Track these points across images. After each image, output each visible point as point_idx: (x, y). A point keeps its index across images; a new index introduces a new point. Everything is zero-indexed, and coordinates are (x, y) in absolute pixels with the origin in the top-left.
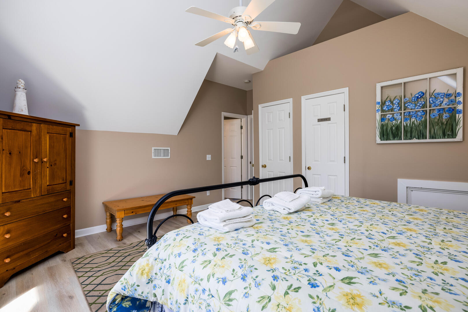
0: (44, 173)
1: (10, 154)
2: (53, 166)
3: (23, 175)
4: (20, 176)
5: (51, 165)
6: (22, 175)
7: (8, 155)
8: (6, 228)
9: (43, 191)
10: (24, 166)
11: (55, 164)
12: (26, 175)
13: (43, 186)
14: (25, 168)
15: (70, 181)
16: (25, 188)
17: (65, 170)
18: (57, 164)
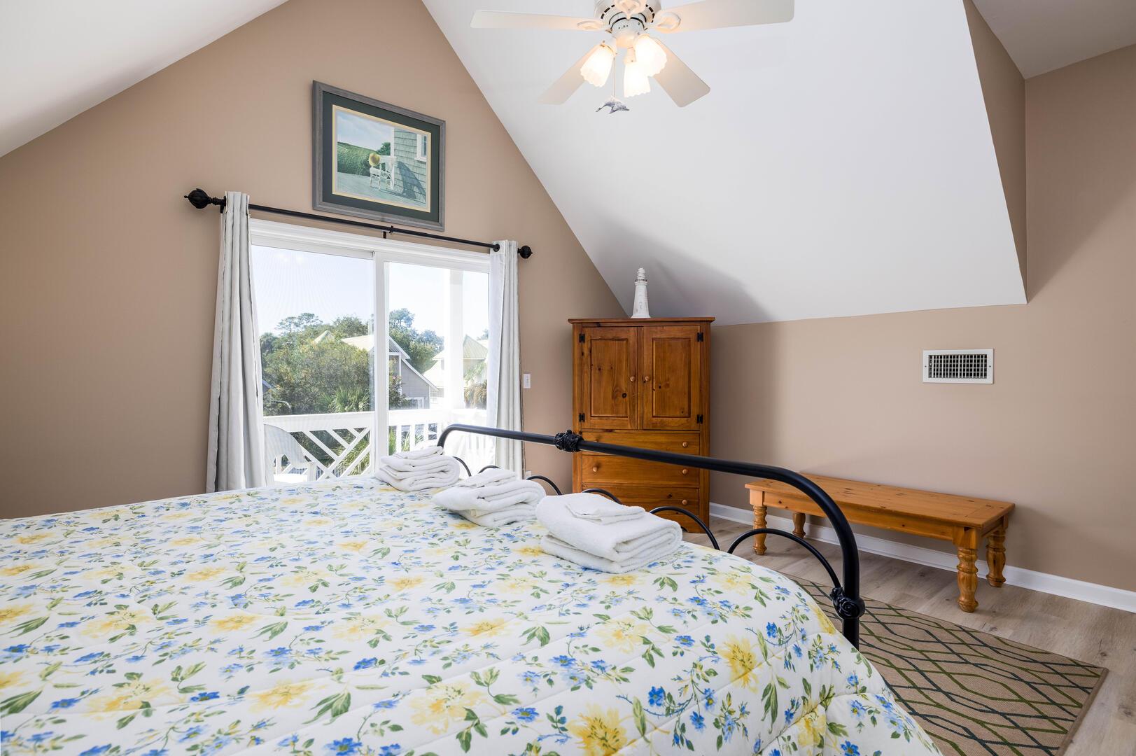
0: (647, 398)
1: (600, 369)
2: (663, 388)
3: (616, 397)
4: (613, 398)
5: (660, 387)
6: (614, 397)
7: (597, 371)
8: (595, 460)
9: (645, 423)
10: (617, 386)
11: (667, 386)
12: (620, 398)
13: (645, 416)
14: (618, 388)
15: (698, 416)
16: (619, 415)
17: (687, 396)
18: (670, 386)
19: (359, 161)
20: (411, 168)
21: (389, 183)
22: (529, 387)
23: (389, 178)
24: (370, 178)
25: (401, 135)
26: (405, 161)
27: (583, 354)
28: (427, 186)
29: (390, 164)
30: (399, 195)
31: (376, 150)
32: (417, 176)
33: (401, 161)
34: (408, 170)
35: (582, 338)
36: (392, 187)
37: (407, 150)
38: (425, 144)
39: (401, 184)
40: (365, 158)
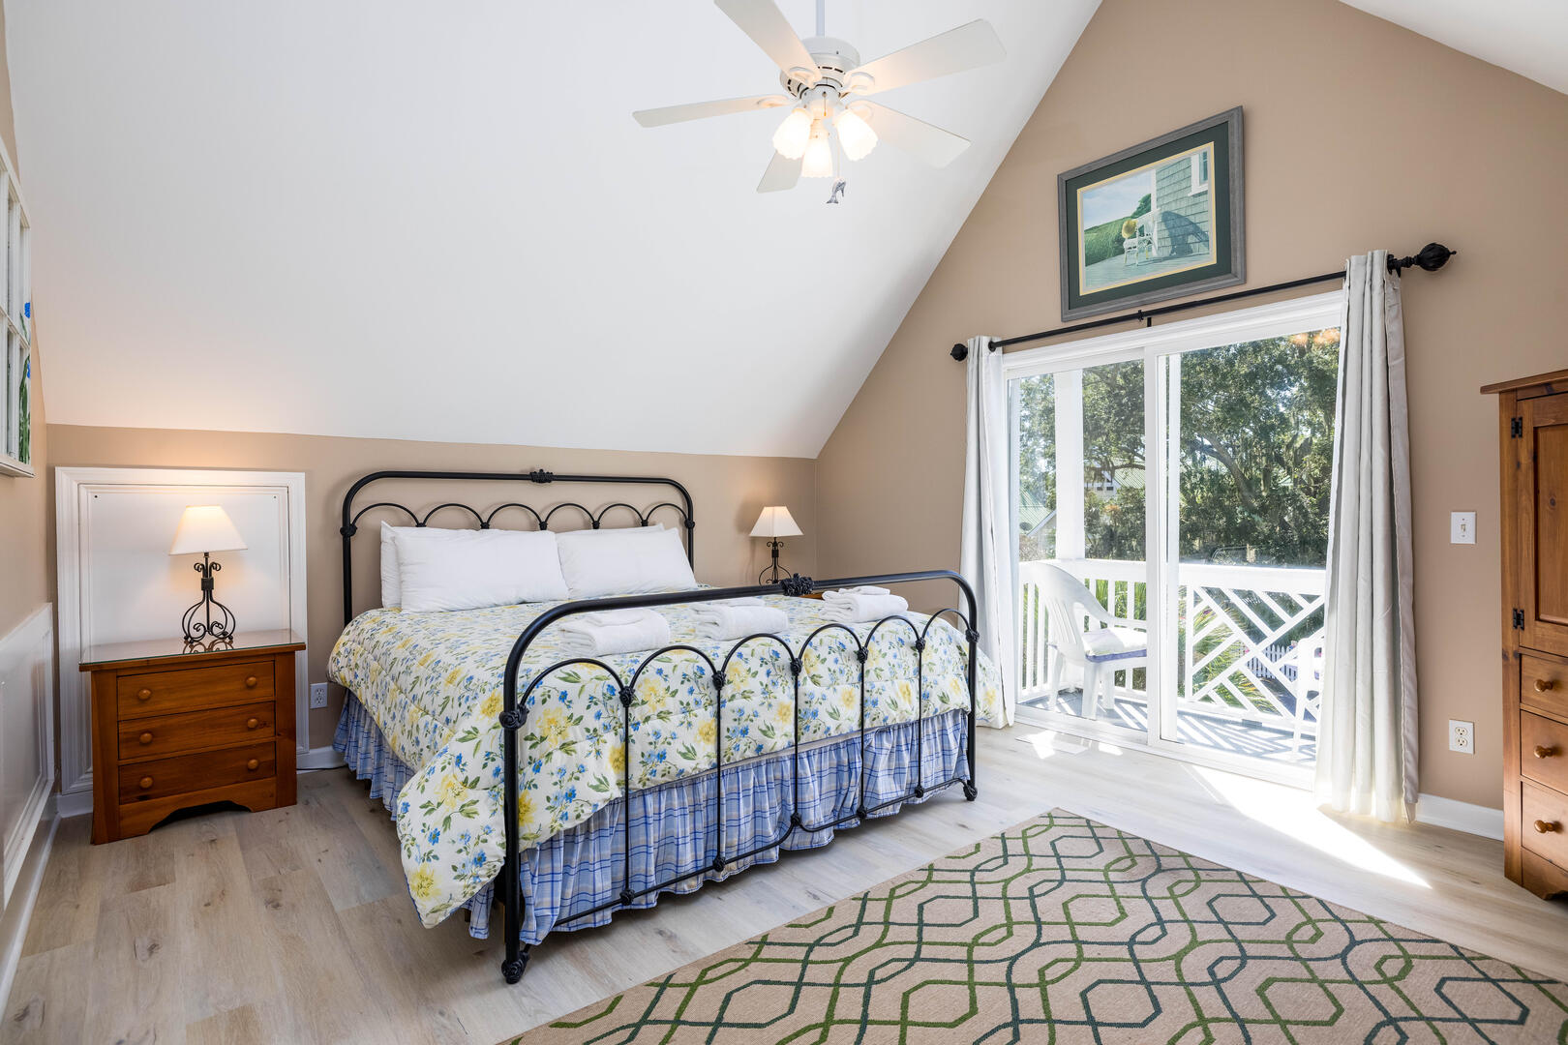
19: (1110, 240)
20: (1182, 213)
21: (1150, 250)
22: (1470, 539)
23: (1150, 243)
24: (1124, 256)
25: (1166, 173)
26: (1173, 208)
27: (1518, 465)
28: (1210, 227)
29: (1150, 223)
30: (1166, 259)
31: (1131, 215)
32: (1192, 219)
33: (1166, 210)
34: (1179, 216)
35: (1517, 428)
36: (1154, 253)
37: (1177, 187)
38: (1205, 164)
39: (1168, 242)
40: (1116, 232)
